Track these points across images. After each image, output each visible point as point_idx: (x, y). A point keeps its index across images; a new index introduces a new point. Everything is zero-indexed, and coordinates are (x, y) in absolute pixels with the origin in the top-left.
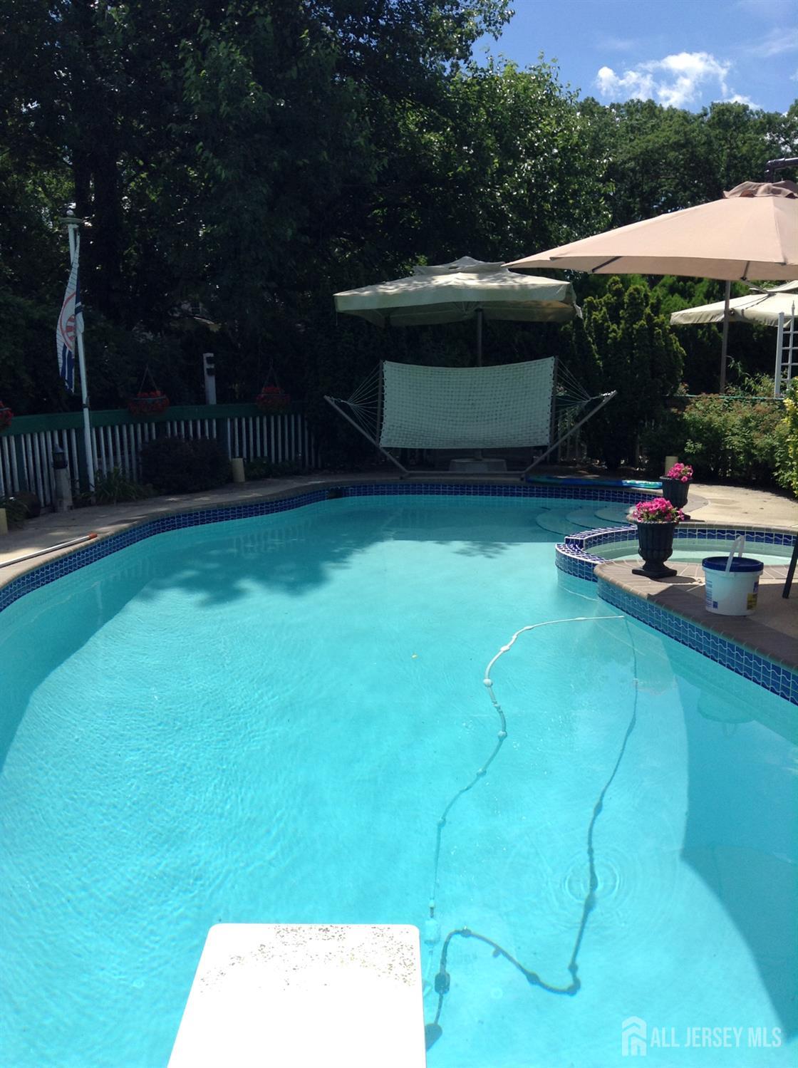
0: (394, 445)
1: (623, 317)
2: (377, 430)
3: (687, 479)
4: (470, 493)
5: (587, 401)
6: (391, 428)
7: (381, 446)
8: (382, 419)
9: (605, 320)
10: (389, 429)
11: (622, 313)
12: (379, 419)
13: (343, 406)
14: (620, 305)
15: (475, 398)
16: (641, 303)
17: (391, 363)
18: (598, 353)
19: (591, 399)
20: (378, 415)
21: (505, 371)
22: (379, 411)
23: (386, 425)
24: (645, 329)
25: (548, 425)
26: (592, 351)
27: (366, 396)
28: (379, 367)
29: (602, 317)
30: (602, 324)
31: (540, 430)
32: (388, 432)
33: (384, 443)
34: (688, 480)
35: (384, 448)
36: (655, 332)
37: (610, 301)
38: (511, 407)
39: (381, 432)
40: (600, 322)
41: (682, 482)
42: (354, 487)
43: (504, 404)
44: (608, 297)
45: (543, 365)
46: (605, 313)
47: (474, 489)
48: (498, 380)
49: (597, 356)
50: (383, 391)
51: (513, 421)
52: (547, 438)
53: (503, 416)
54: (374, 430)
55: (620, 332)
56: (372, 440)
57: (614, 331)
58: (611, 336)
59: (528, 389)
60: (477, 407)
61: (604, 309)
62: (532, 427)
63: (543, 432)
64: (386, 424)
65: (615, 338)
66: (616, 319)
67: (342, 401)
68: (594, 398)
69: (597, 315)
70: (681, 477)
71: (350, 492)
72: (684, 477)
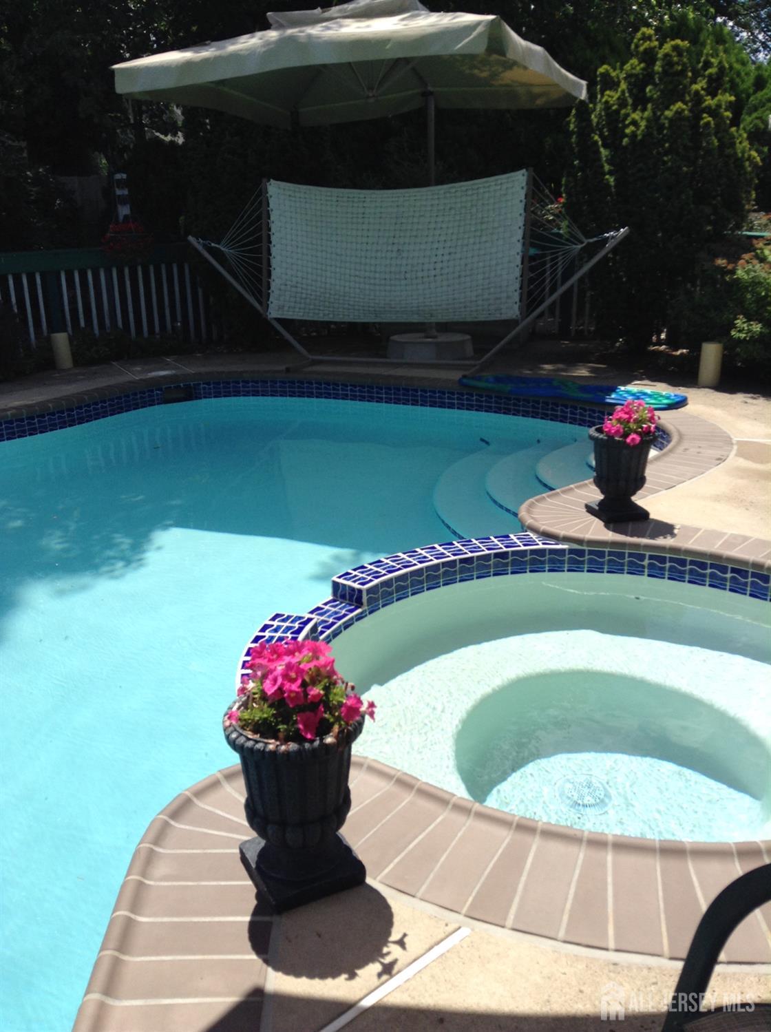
0: (288, 315)
1: (652, 97)
2: (263, 290)
3: (638, 439)
4: (381, 398)
5: (580, 246)
6: (283, 287)
7: (270, 317)
8: (269, 275)
9: (622, 103)
10: (280, 290)
11: (650, 91)
12: (265, 272)
13: (216, 254)
14: (647, 78)
15: (402, 241)
16: (682, 73)
17: (279, 183)
18: (610, 162)
19: (586, 241)
20: (264, 266)
21: (448, 195)
22: (265, 262)
23: (275, 285)
24: (687, 119)
25: (517, 286)
26: (599, 159)
27: (248, 236)
28: (261, 190)
29: (619, 99)
30: (617, 112)
31: (504, 295)
32: (280, 295)
33: (273, 313)
34: (642, 441)
35: (275, 319)
36: (702, 122)
37: (634, 71)
38: (458, 256)
39: (269, 294)
40: (614, 108)
41: (628, 445)
42: (208, 384)
43: (447, 251)
44: (632, 65)
45: (510, 185)
46: (623, 92)
47: (386, 393)
48: (438, 210)
49: (607, 167)
50: (269, 230)
51: (463, 279)
52: (516, 307)
53: (445, 271)
54: (260, 292)
55: (643, 124)
56: (256, 305)
57: (634, 123)
58: (628, 131)
59: (484, 226)
60: (405, 255)
61: (623, 86)
62: (492, 290)
63: (508, 297)
64: (276, 283)
65: (634, 135)
66: (640, 101)
67: (213, 245)
68: (591, 240)
69: (612, 96)
70: (626, 435)
71: (202, 392)
72: (633, 436)
